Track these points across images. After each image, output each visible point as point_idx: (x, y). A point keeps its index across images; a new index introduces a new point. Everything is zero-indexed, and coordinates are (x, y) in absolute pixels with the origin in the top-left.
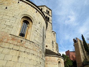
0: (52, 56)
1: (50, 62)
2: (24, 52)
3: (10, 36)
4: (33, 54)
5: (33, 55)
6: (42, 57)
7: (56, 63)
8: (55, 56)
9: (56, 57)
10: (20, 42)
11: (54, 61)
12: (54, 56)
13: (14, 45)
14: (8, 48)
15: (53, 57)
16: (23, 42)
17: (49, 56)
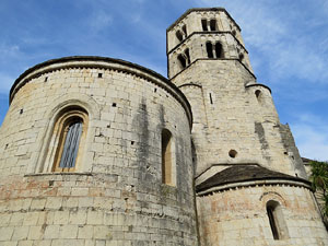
0: (234, 188)
1: (228, 212)
2: (61, 209)
3: (24, 179)
4: (90, 210)
5: (93, 209)
6: (137, 209)
7: (254, 213)
8: (247, 186)
9: (253, 186)
10: (46, 188)
11: (246, 205)
12: (240, 187)
13: (34, 198)
14: (21, 211)
15: (238, 191)
16: (55, 184)
17: (222, 190)
